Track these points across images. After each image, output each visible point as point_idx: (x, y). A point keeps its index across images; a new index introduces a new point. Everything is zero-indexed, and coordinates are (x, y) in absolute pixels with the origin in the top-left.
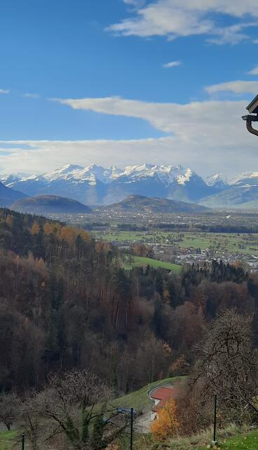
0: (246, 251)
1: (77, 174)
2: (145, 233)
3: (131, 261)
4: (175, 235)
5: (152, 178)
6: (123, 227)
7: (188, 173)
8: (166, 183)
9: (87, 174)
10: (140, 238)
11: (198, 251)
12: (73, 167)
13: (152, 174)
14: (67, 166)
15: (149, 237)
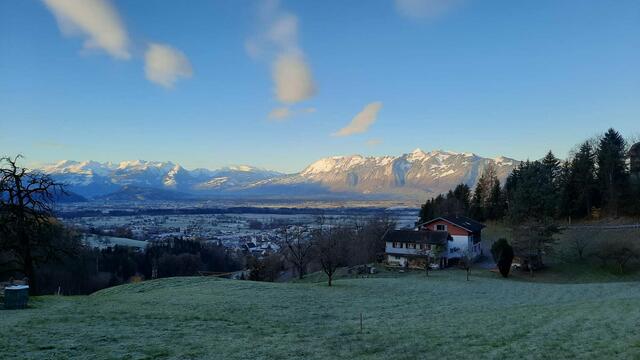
0: (218, 227)
1: (74, 169)
2: (133, 217)
3: (107, 242)
4: (160, 218)
5: (145, 171)
6: (114, 214)
7: (176, 168)
8: (158, 175)
9: (84, 168)
10: (129, 222)
11: (178, 230)
12: (69, 163)
13: (145, 168)
14: (64, 161)
15: (137, 220)
